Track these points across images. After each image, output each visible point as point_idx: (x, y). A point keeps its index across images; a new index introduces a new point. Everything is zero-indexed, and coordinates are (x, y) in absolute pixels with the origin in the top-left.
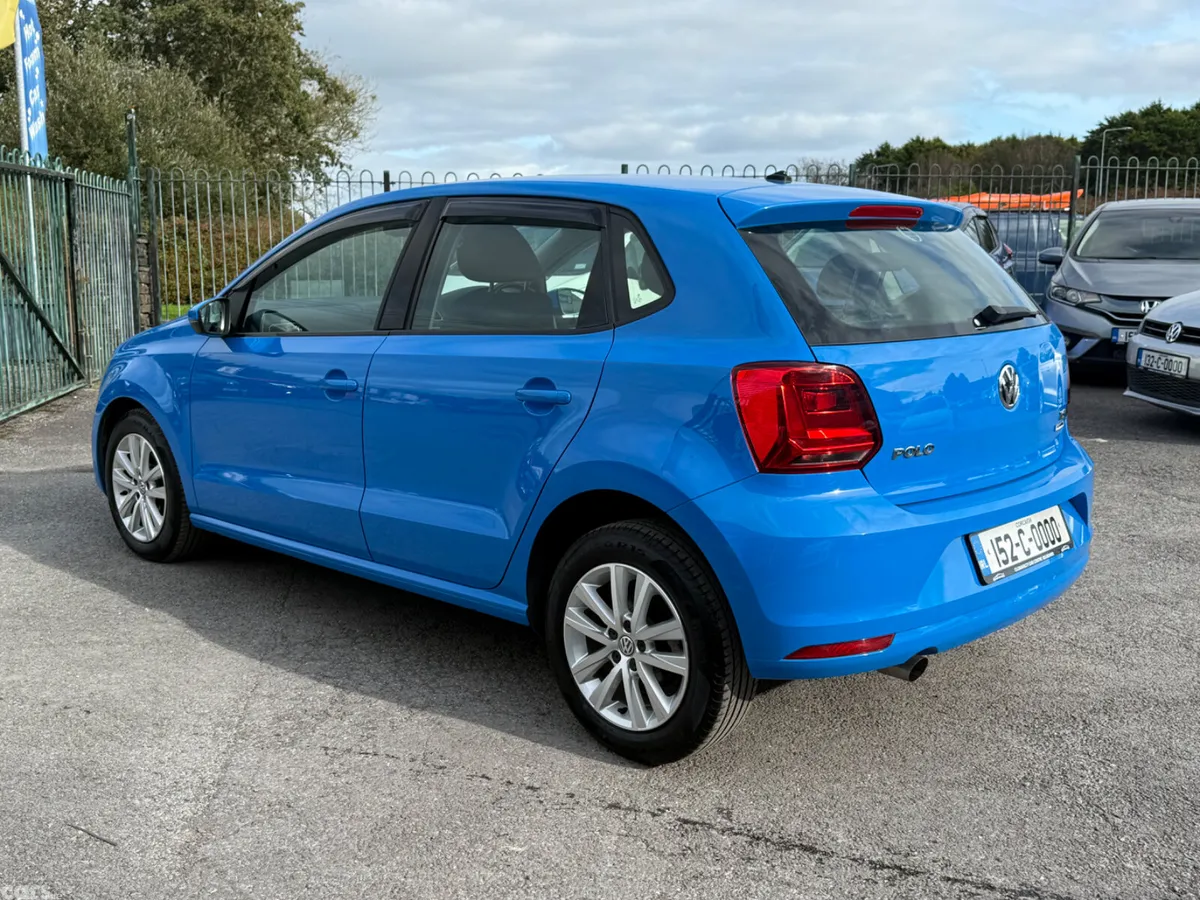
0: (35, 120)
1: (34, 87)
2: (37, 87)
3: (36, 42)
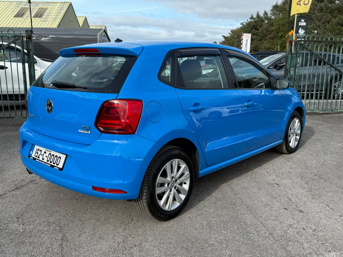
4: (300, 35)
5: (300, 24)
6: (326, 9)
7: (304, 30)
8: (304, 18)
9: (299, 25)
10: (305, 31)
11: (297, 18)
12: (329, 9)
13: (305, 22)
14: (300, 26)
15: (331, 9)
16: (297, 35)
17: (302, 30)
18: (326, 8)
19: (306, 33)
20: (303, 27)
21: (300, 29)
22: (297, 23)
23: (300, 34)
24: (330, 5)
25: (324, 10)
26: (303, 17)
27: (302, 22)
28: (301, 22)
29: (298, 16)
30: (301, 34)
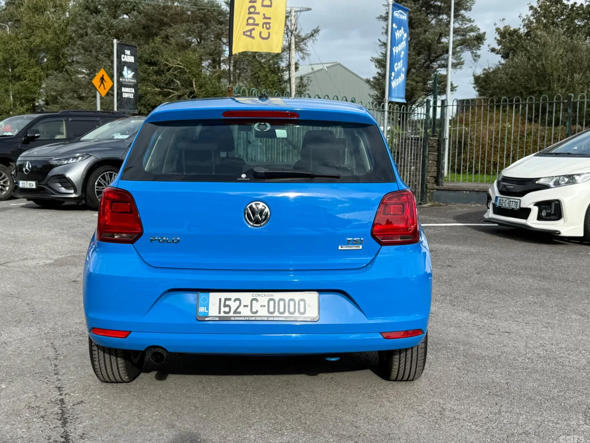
0: (398, 78)
1: (399, 61)
2: (401, 61)
3: (404, 38)
4: (126, 80)
5: (124, 58)
6: (108, 29)
7: (132, 71)
8: (129, 47)
9: (123, 60)
10: (134, 73)
11: (117, 45)
12: (114, 30)
13: (131, 55)
14: (124, 62)
15: (117, 30)
16: (121, 79)
17: (129, 72)
18: (107, 26)
19: (136, 78)
20: (130, 65)
21: (125, 68)
22: (119, 57)
23: (125, 78)
24: (115, 23)
25: (105, 30)
26: (127, 45)
27: (127, 55)
28: (124, 54)
29: (119, 44)
30: (128, 79)
